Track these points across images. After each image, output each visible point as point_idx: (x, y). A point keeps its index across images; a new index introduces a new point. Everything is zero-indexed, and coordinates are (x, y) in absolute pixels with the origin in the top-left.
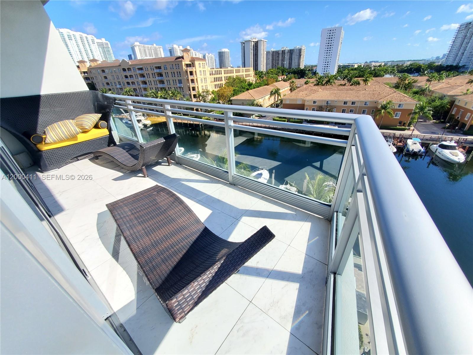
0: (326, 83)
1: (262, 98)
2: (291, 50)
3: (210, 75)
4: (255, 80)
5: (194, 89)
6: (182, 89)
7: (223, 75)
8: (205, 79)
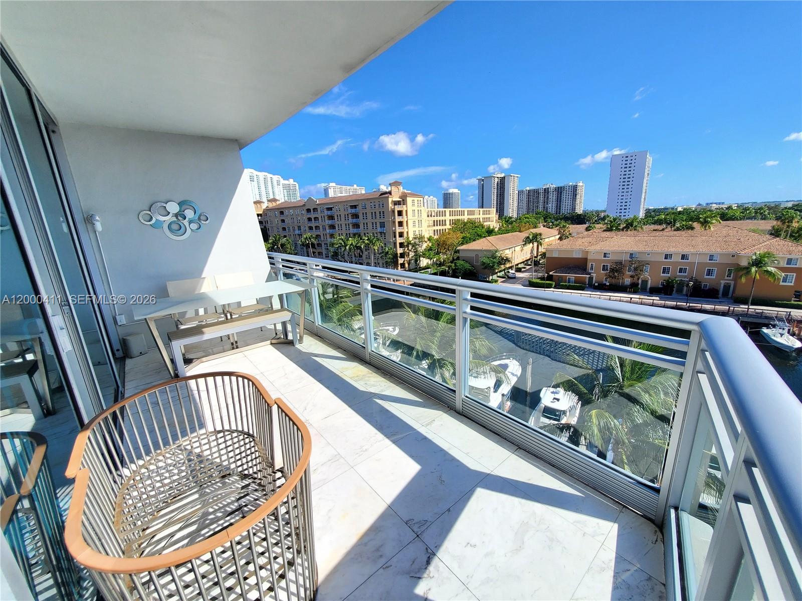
0: (625, 227)
1: (510, 248)
2: (558, 188)
3: (428, 216)
4: (498, 226)
5: (401, 235)
6: (383, 235)
7: (448, 218)
8: (420, 222)
